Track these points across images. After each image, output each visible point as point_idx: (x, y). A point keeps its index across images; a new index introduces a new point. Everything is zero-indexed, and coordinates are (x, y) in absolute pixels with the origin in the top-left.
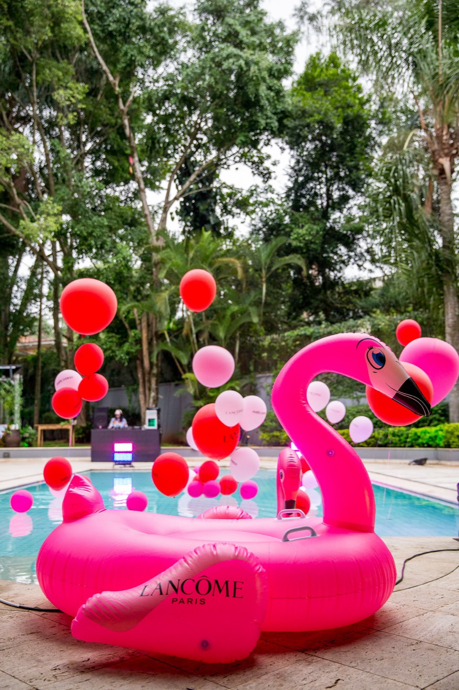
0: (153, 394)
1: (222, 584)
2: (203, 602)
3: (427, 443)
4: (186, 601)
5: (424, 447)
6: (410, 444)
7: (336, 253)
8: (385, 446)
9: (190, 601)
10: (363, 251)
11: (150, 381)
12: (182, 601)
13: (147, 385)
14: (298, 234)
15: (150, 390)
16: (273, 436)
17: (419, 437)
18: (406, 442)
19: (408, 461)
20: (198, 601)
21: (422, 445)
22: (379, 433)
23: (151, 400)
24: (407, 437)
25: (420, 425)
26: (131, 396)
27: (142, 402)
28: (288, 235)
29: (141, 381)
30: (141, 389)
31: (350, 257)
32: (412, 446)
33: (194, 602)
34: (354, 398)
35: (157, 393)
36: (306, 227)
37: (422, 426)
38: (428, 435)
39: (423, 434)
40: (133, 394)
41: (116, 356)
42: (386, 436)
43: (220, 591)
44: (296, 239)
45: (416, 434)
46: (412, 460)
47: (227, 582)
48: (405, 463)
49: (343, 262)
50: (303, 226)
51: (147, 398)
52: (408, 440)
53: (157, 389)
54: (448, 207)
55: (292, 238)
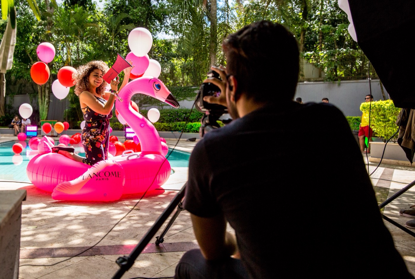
0: (46, 99)
1: (114, 173)
2: (108, 179)
3: (196, 130)
4: (101, 179)
5: (195, 132)
6: (187, 131)
7: (154, 25)
8: (175, 131)
9: (103, 179)
10: (168, 25)
11: (45, 91)
12: (100, 179)
13: (43, 94)
14: (133, 12)
15: (45, 97)
16: (116, 125)
17: (192, 127)
18: (186, 129)
19: (186, 140)
20: (106, 179)
21: (194, 131)
22: (172, 125)
23: (46, 103)
24: (187, 127)
25: (193, 121)
26: (32, 100)
27: (40, 104)
28: (127, 12)
29: (39, 91)
30: (39, 96)
31: (161, 27)
32: (188, 132)
33: (104, 179)
34: (160, 106)
35: (49, 99)
36: (138, 8)
37: (194, 122)
38: (197, 127)
39: (195, 126)
40: (33, 98)
41: (25, 76)
42: (176, 126)
43: (113, 175)
44: (132, 14)
45: (191, 125)
46: (188, 139)
47: (115, 172)
48: (184, 141)
49: (157, 30)
50: (136, 8)
51: (43, 102)
52: (187, 128)
53: (49, 96)
54: (215, 7)
55: (130, 14)
